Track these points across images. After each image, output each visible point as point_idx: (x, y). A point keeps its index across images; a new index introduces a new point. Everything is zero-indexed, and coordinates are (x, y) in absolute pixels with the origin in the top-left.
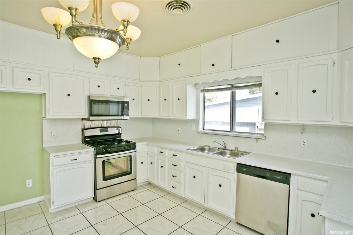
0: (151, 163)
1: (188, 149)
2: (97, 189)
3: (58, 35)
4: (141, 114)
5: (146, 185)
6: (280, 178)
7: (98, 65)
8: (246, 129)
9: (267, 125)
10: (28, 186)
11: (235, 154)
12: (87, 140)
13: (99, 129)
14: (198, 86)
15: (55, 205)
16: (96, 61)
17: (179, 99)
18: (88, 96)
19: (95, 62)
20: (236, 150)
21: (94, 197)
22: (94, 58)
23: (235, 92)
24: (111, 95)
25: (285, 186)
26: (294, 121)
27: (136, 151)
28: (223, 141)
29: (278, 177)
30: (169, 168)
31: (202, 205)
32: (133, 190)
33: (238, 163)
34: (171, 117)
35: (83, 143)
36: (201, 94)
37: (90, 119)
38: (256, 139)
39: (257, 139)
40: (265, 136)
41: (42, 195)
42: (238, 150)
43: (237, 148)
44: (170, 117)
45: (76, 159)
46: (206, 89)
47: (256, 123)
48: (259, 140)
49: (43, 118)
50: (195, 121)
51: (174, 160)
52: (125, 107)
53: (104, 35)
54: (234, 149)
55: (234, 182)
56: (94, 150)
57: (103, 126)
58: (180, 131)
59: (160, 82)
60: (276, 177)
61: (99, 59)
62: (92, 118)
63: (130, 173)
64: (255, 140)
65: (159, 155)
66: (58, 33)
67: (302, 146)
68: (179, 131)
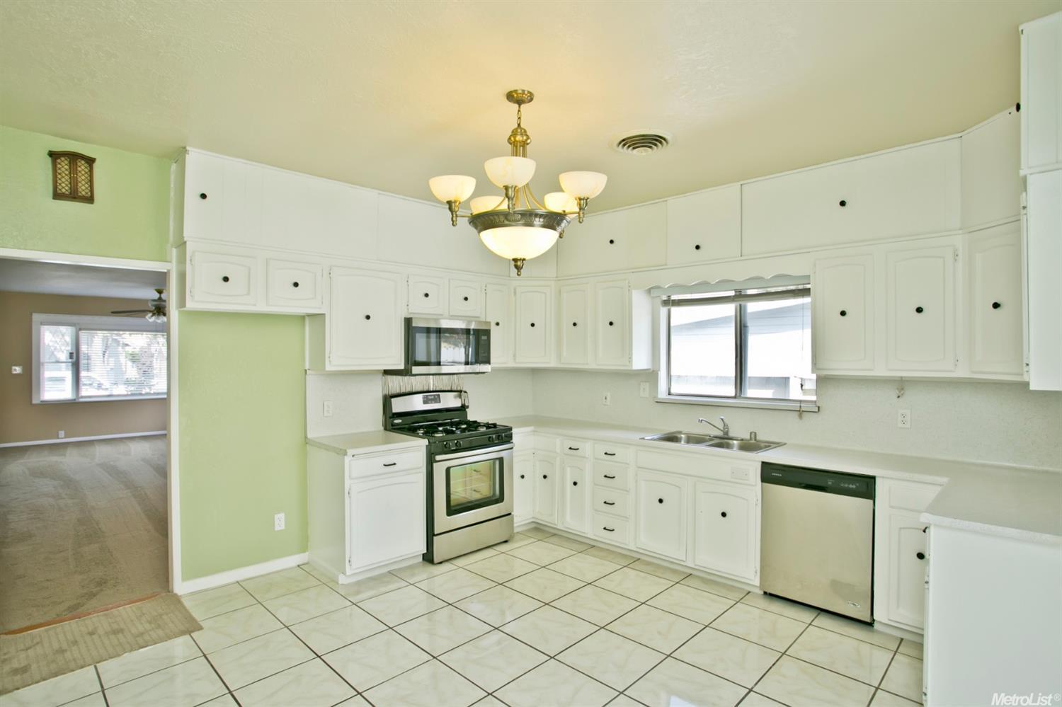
0: (545, 477)
1: (643, 439)
2: (436, 533)
3: (454, 219)
4: (515, 359)
5: (529, 530)
6: (854, 487)
7: (522, 270)
8: (768, 393)
9: (822, 381)
10: (277, 528)
11: (750, 446)
12: (398, 421)
13: (421, 395)
14: (655, 293)
15: (354, 567)
16: (518, 264)
17: (611, 324)
18: (405, 318)
19: (516, 267)
20: (753, 439)
21: (423, 555)
22: (515, 260)
23: (745, 307)
24: (451, 314)
25: (866, 503)
26: (881, 371)
27: (512, 448)
28: (722, 419)
29: (851, 486)
30: (595, 484)
31: (682, 563)
32: (506, 542)
33: (763, 463)
34: (592, 365)
35: (386, 429)
36: (664, 310)
37: (413, 373)
38: (799, 413)
39: (801, 413)
40: (818, 405)
41: (304, 552)
42: (758, 438)
43: (755, 433)
44: (587, 364)
45: (395, 464)
46: (673, 297)
47: (789, 378)
48: (804, 413)
49: (308, 371)
50: (650, 376)
51: (609, 466)
52: (482, 342)
53: (538, 223)
54: (749, 437)
55: (756, 505)
56: (427, 444)
57: (426, 389)
58: (608, 398)
59: (559, 280)
60: (846, 485)
61: (524, 260)
62: (416, 370)
63: (500, 499)
64: (797, 413)
65: (567, 455)
66: (454, 215)
67: (900, 425)
68: (606, 398)
